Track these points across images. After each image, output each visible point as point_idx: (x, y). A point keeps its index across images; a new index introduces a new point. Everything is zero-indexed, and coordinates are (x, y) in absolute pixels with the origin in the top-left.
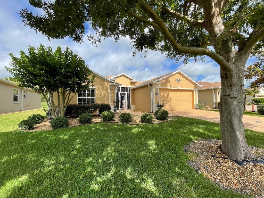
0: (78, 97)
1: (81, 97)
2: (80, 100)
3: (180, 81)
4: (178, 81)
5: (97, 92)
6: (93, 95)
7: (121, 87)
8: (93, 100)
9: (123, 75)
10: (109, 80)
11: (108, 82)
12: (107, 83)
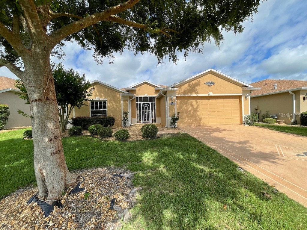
0: (91, 110)
1: (94, 110)
2: (93, 112)
3: (214, 84)
4: (210, 84)
5: (109, 105)
6: (105, 107)
7: (144, 97)
8: (105, 112)
9: (146, 83)
10: (120, 90)
11: (120, 92)
12: (119, 94)
